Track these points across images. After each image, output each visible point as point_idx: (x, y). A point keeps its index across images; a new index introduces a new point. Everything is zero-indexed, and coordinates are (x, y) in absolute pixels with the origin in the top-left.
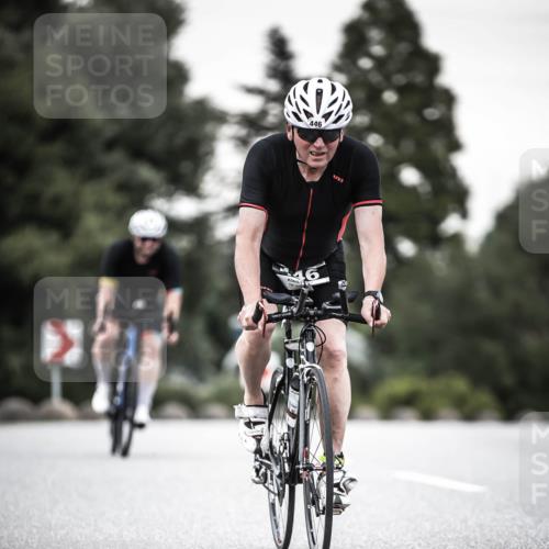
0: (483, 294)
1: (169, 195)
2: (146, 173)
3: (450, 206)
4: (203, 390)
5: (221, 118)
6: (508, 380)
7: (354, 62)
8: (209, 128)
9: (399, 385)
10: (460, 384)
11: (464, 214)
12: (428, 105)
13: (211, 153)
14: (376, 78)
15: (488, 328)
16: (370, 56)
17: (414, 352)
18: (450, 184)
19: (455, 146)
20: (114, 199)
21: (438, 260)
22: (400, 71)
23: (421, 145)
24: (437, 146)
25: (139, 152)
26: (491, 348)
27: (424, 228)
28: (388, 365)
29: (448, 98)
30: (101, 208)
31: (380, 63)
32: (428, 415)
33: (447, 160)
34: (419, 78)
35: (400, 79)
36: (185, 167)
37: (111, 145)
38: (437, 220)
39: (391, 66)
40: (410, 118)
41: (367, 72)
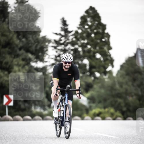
0: (117, 86)
1: (36, 62)
2: (30, 56)
3: (110, 64)
4: (46, 112)
5: (49, 41)
6: (124, 109)
7: (84, 27)
8: (47, 44)
9: (96, 111)
10: (112, 110)
11: (113, 66)
12: (104, 38)
13: (47, 50)
14: (89, 30)
15: (119, 96)
16: (88, 25)
17: (100, 102)
18: (109, 58)
19: (110, 48)
20: (21, 62)
21: (106, 78)
22: (95, 29)
23: (101, 48)
24: (105, 48)
25: (28, 51)
26: (120, 100)
27: (103, 70)
28: (93, 105)
29: (108, 36)
30: (18, 65)
31: (90, 27)
32: (104, 119)
33: (109, 52)
34: (100, 31)
35: (95, 31)
36: (40, 54)
37: (20, 49)
38: (105, 68)
39: (93, 27)
40: (99, 41)
41: (86, 29)
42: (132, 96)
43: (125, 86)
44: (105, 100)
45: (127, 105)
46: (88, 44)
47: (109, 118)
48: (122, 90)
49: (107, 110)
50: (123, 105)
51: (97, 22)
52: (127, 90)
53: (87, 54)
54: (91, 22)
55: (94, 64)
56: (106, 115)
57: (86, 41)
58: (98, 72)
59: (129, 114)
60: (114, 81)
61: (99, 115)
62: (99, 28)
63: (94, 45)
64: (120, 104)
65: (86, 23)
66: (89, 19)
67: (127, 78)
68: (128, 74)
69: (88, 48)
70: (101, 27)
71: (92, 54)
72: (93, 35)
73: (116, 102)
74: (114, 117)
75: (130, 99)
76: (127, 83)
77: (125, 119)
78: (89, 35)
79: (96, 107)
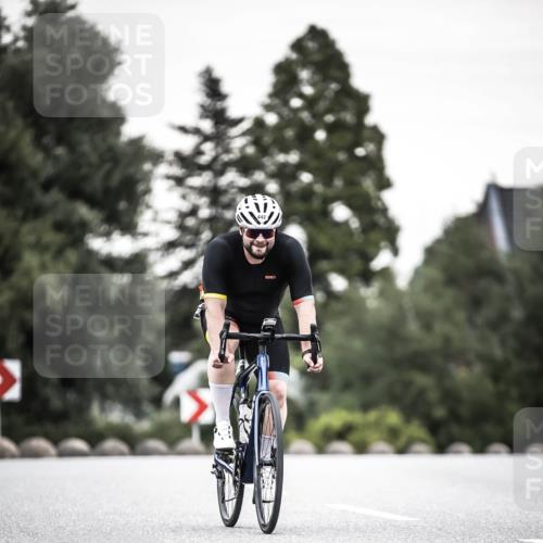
0: (413, 327)
1: (108, 235)
2: (84, 211)
3: (383, 244)
4: (144, 426)
5: (157, 157)
6: (440, 412)
7: (286, 103)
8: (147, 166)
9: (335, 418)
10: (393, 418)
11: (396, 252)
12: (359, 144)
13: (148, 191)
14: (305, 115)
15: (419, 362)
16: (301, 96)
17: (347, 386)
18: (381, 220)
19: (384, 183)
20: (52, 238)
21: (370, 294)
22: (329, 111)
23: (351, 183)
24: (368, 183)
25: (75, 192)
26: (422, 380)
27: (357, 265)
28: (323, 398)
29: (378, 137)
30: (40, 247)
31: (310, 103)
32: (361, 449)
33: (379, 199)
34: (349, 117)
35: (330, 118)
36: (122, 205)
37: (47, 186)
38: (367, 258)
39: (322, 105)
40: (342, 156)
41: (296, 111)
42: (468, 364)
43: (440, 327)
44: (367, 379)
45: (450, 396)
46: (301, 167)
47: (382, 446)
48: (430, 342)
49: (372, 416)
50: (433, 396)
51: (334, 86)
52: (447, 340)
53: (299, 206)
54: (313, 84)
55: (323, 241)
56: (371, 435)
57: (293, 158)
58: (342, 272)
59: (455, 429)
60: (401, 308)
61: (342, 434)
62: (344, 108)
63: (326, 172)
64: (422, 393)
65: (296, 89)
66: (304, 74)
67: (449, 295)
68: (451, 280)
69: (301, 182)
70: (350, 103)
71: (316, 204)
72: (320, 135)
73: (408, 384)
74: (402, 441)
75: (461, 375)
76: (447, 315)
77: (441, 448)
78: (305, 135)
79: (334, 404)
